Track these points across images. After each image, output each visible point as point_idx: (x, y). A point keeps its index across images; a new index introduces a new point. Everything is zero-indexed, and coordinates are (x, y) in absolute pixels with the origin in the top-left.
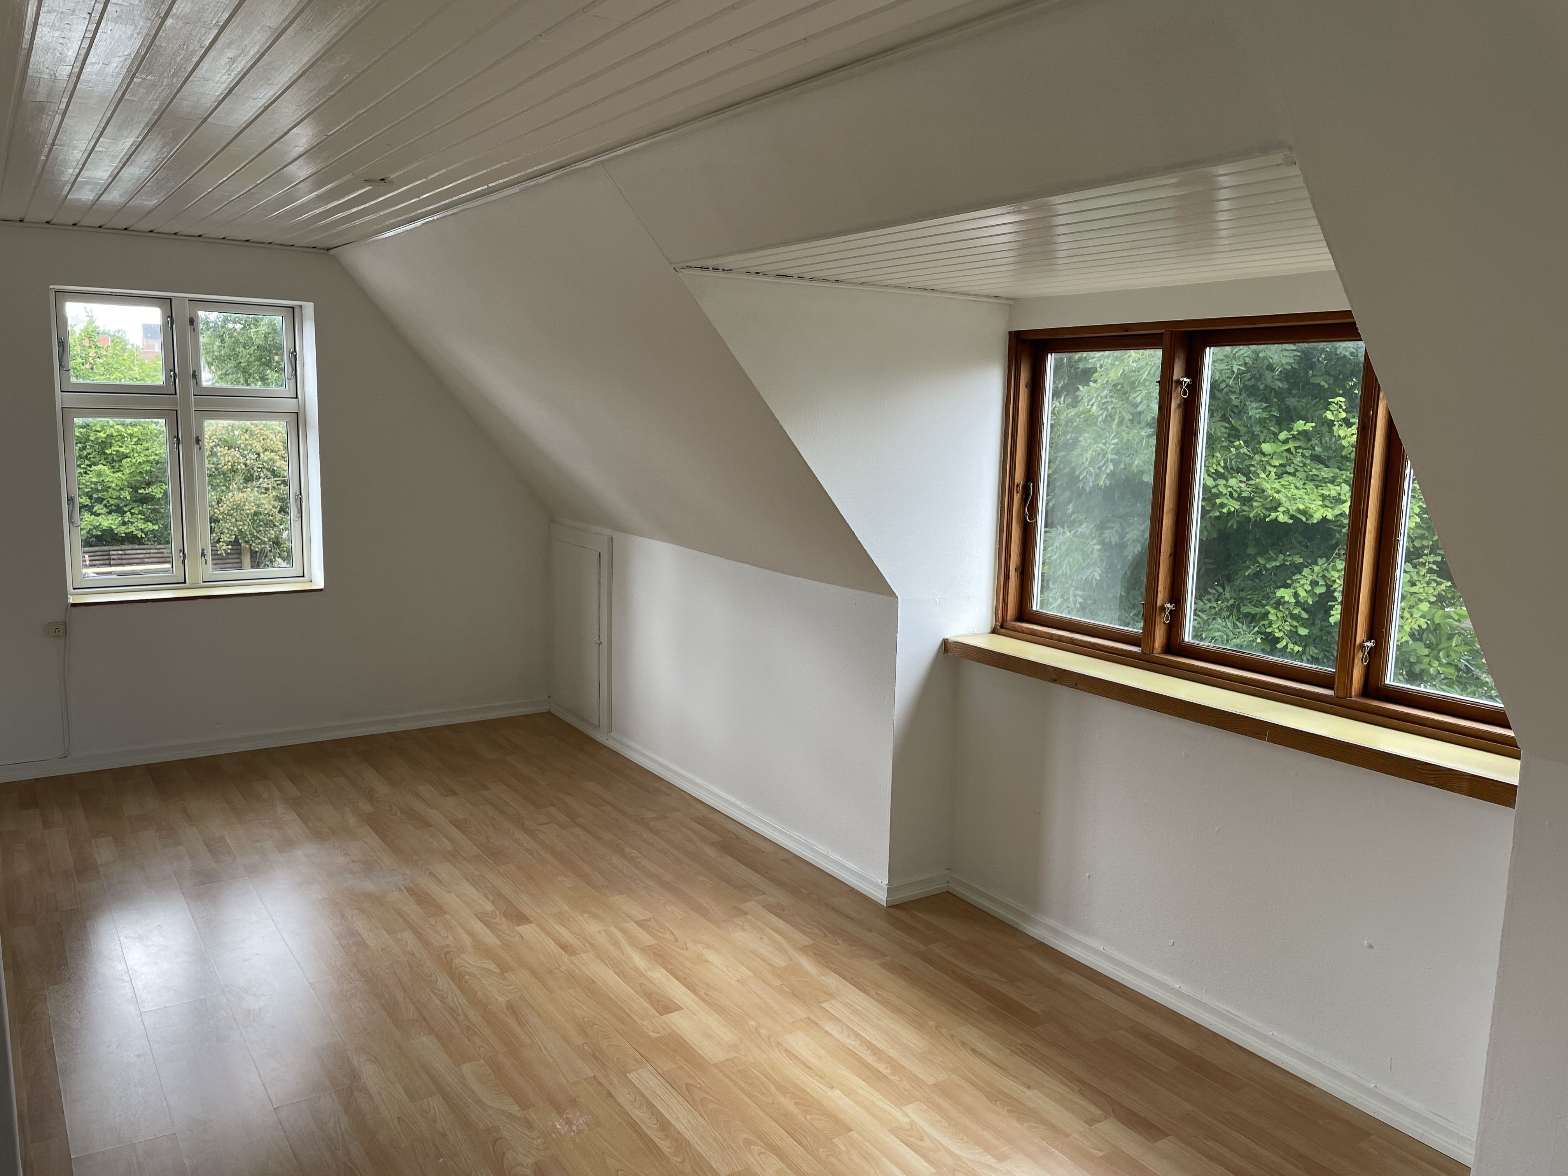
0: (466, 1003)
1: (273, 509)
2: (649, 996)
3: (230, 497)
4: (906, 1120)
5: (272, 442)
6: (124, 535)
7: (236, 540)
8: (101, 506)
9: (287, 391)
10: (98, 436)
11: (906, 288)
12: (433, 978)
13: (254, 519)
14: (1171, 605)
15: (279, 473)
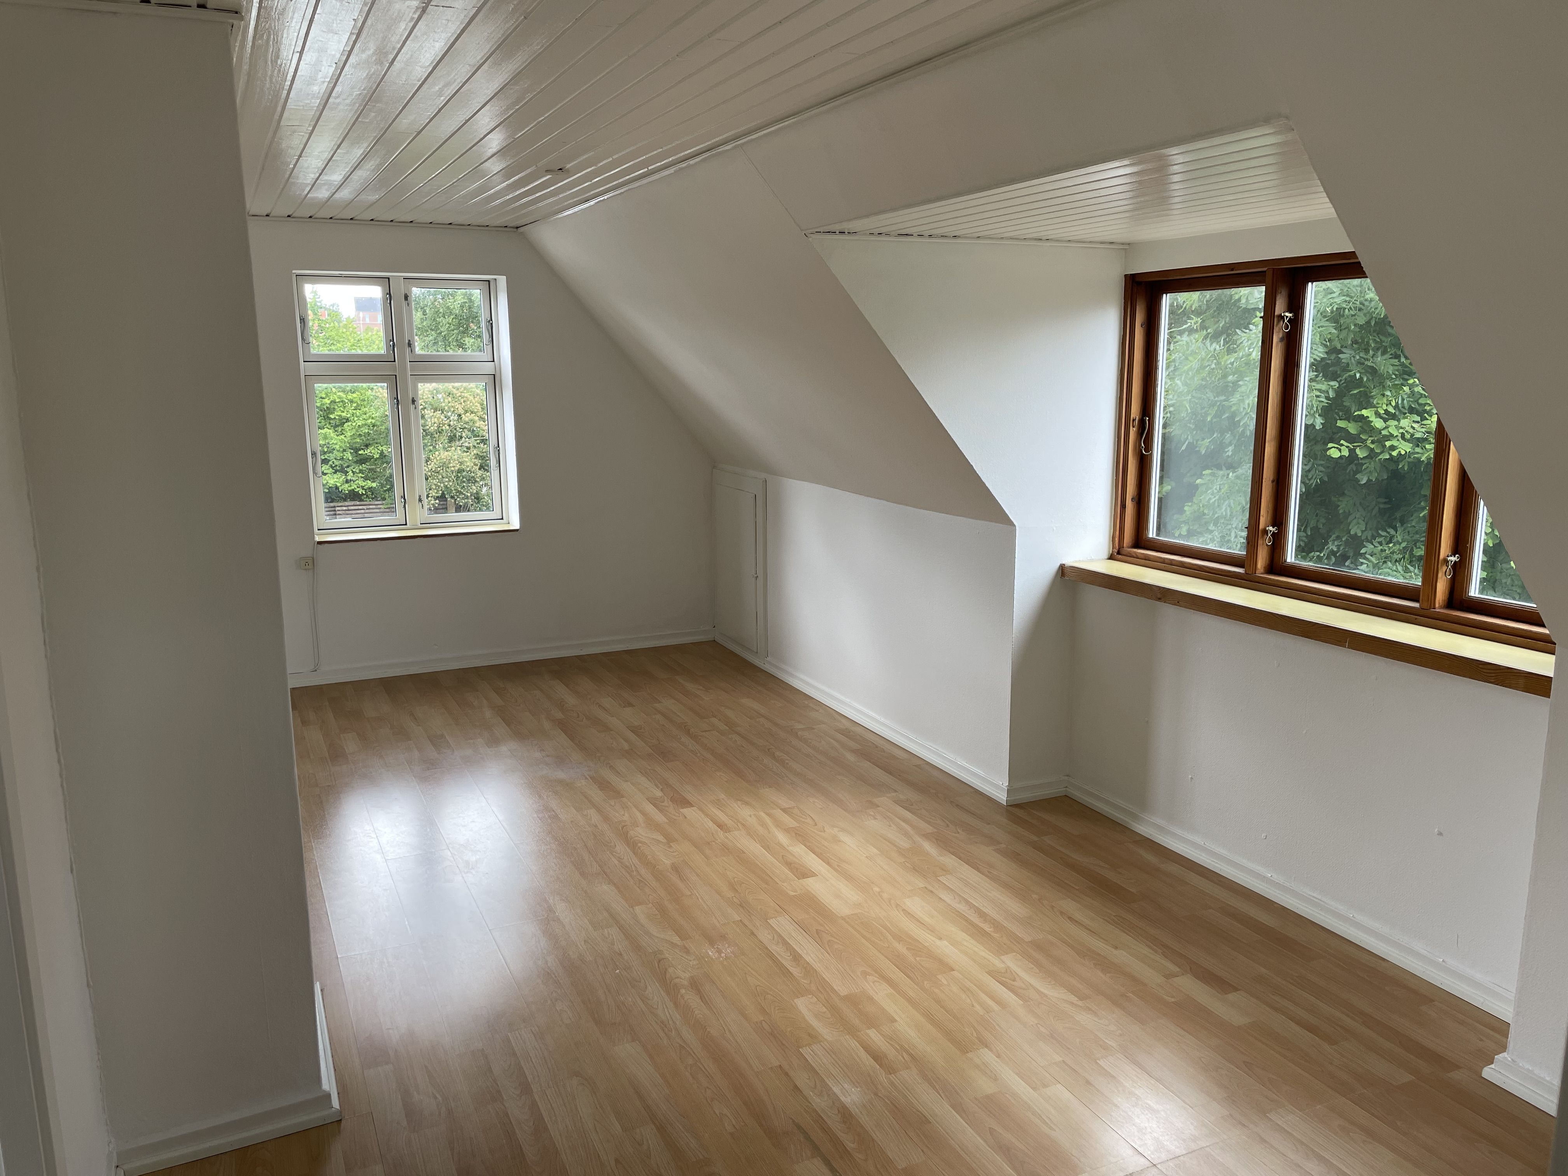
0: (639, 863)
1: (474, 467)
2: (789, 864)
3: (436, 456)
4: (1002, 966)
5: (471, 404)
6: (347, 492)
7: (443, 494)
8: (327, 467)
9: (486, 356)
10: (323, 402)
11: (1021, 239)
12: (612, 844)
13: (458, 475)
14: (1273, 528)
15: (478, 433)
